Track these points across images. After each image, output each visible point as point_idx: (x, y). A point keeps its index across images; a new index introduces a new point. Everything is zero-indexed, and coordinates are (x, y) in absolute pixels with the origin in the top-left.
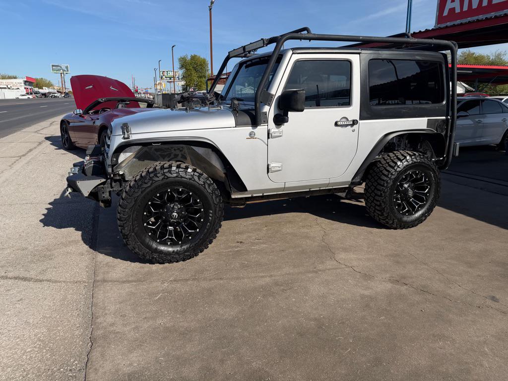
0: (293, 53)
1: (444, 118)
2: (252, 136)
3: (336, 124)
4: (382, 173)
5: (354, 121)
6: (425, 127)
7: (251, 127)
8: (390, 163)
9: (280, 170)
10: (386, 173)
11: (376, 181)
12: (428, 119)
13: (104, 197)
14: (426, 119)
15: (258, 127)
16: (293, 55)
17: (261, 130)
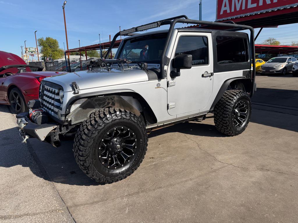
0: (178, 32)
1: (249, 70)
2: (158, 86)
3: (203, 76)
4: (226, 104)
5: (211, 73)
6: (242, 76)
7: (157, 80)
8: (229, 98)
9: (174, 107)
10: (229, 104)
11: (223, 109)
12: (243, 71)
13: (55, 139)
14: (242, 71)
15: (162, 80)
16: (178, 33)
17: (163, 82)
